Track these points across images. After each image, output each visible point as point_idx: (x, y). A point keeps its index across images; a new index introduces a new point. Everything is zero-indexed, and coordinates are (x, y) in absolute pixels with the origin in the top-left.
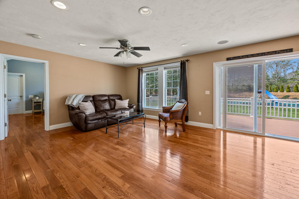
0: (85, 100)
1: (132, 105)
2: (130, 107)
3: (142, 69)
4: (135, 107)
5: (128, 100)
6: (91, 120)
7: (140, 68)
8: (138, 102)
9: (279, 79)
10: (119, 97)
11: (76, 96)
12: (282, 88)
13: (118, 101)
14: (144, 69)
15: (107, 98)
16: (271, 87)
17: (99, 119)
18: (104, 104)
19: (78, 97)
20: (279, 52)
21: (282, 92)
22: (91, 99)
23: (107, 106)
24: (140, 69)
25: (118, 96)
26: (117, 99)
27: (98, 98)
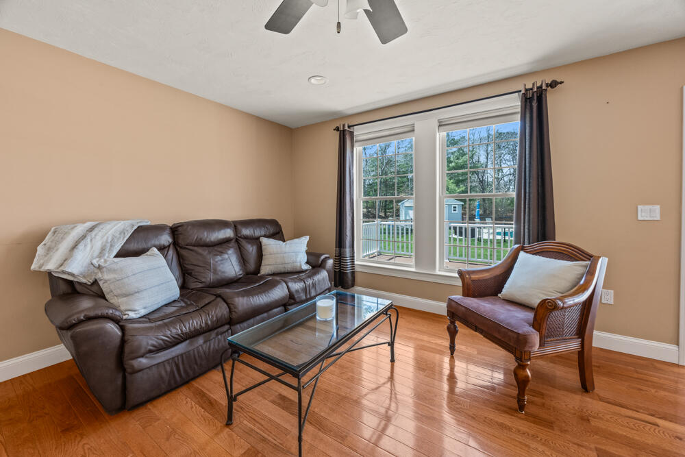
0: (134, 246)
1: (323, 257)
2: (316, 264)
3: (351, 130)
4: (330, 262)
5: (305, 239)
6: (150, 351)
7: (346, 128)
8: (340, 242)
10: (272, 230)
11: (91, 229)
13: (270, 244)
14: (359, 132)
15: (228, 233)
17: (192, 335)
18: (219, 258)
19: (100, 234)
22: (166, 239)
23: (230, 265)
24: (344, 131)
25: (269, 227)
26: (265, 236)
27: (195, 235)
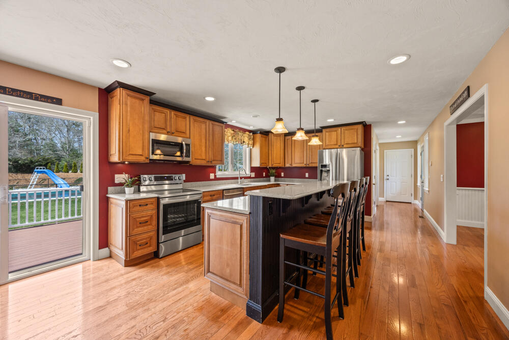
9: (71, 153)
12: (75, 166)
16: (59, 163)
20: (38, 97)
21: (75, 172)
